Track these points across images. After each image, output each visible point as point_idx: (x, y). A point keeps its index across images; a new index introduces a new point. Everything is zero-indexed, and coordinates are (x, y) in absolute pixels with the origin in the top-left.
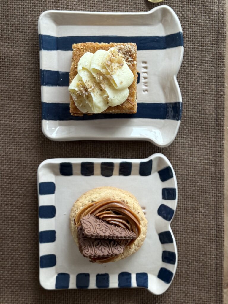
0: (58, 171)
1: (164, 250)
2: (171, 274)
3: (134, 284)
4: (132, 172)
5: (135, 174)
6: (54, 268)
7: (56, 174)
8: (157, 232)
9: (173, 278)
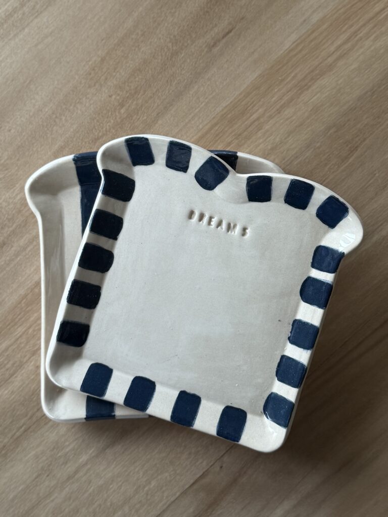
0: (72, 349)
1: (283, 199)
2: (331, 199)
3: (327, 277)
4: (118, 214)
5: (123, 210)
6: (249, 416)
7: (78, 356)
8: (244, 202)
9: (341, 200)
